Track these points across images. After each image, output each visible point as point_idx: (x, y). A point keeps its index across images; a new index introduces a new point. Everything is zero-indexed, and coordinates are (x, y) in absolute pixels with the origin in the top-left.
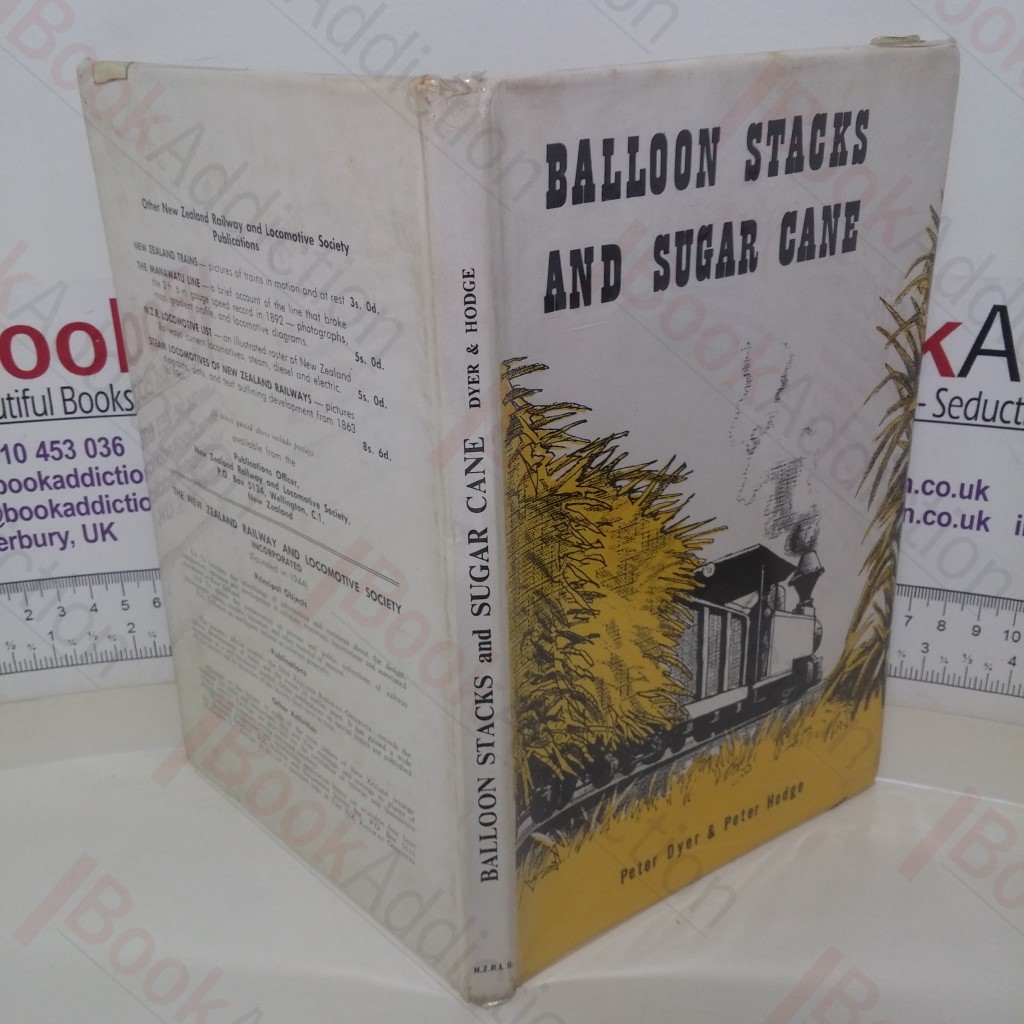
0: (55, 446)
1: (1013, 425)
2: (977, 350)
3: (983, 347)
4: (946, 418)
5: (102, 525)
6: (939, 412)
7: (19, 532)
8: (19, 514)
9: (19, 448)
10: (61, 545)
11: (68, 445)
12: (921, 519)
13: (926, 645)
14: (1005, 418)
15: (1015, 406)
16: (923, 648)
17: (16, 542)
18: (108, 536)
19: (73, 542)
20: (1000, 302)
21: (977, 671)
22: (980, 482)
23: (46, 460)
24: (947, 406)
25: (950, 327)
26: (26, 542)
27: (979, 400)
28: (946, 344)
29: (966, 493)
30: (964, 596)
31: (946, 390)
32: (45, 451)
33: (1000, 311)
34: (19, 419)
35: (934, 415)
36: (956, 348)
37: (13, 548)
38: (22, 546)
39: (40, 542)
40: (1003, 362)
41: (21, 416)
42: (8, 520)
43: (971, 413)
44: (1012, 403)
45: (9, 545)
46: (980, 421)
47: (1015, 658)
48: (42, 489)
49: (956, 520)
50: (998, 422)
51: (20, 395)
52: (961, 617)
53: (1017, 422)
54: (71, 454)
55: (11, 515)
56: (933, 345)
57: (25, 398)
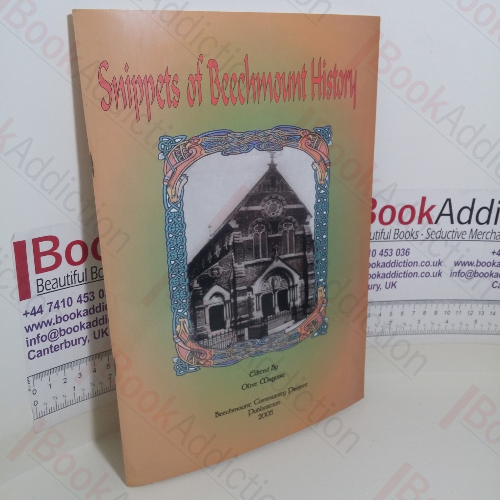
0: (86, 296)
1: (451, 239)
2: (441, 214)
3: (443, 213)
4: (430, 239)
5: (102, 330)
6: (427, 237)
7: (65, 340)
8: (66, 332)
9: (70, 299)
10: (83, 343)
11: (92, 294)
12: (420, 275)
13: (419, 321)
14: (449, 237)
15: (452, 233)
16: (418, 322)
17: (63, 346)
18: (104, 334)
19: (89, 341)
20: (449, 197)
21: (435, 327)
22: (439, 260)
23: (81, 303)
24: (430, 234)
25: (432, 207)
26: (68, 345)
27: (440, 231)
28: (431, 213)
29: (435, 264)
30: (432, 301)
31: (430, 229)
32: (81, 299)
33: (449, 200)
34: (71, 285)
35: (426, 238)
36: (434, 214)
37: (61, 349)
38: (66, 347)
39: (74, 343)
40: (449, 217)
41: (72, 284)
42: (61, 335)
43: (438, 236)
44: (451, 231)
45: (60, 348)
46: (441, 239)
47: (448, 320)
48: (78, 317)
49: (431, 274)
50: (446, 239)
51: (73, 274)
52: (430, 308)
53: (452, 238)
54: (92, 298)
55: (63, 333)
56: (427, 214)
57: (75, 275)
